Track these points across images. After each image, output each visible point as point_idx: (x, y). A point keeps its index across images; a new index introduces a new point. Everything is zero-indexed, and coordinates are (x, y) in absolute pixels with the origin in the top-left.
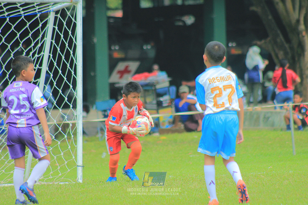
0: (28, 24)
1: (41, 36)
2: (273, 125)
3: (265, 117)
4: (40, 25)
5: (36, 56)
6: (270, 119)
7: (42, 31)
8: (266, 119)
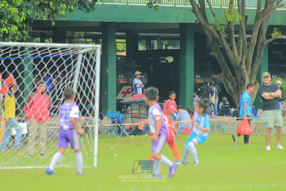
1: (72, 69)
2: (223, 131)
3: (218, 126)
4: (73, 62)
5: (69, 82)
6: (222, 127)
7: (73, 67)
8: (219, 126)
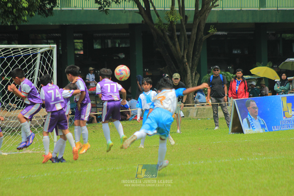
0: (25, 61)
1: (33, 67)
4: (32, 61)
7: (33, 65)
